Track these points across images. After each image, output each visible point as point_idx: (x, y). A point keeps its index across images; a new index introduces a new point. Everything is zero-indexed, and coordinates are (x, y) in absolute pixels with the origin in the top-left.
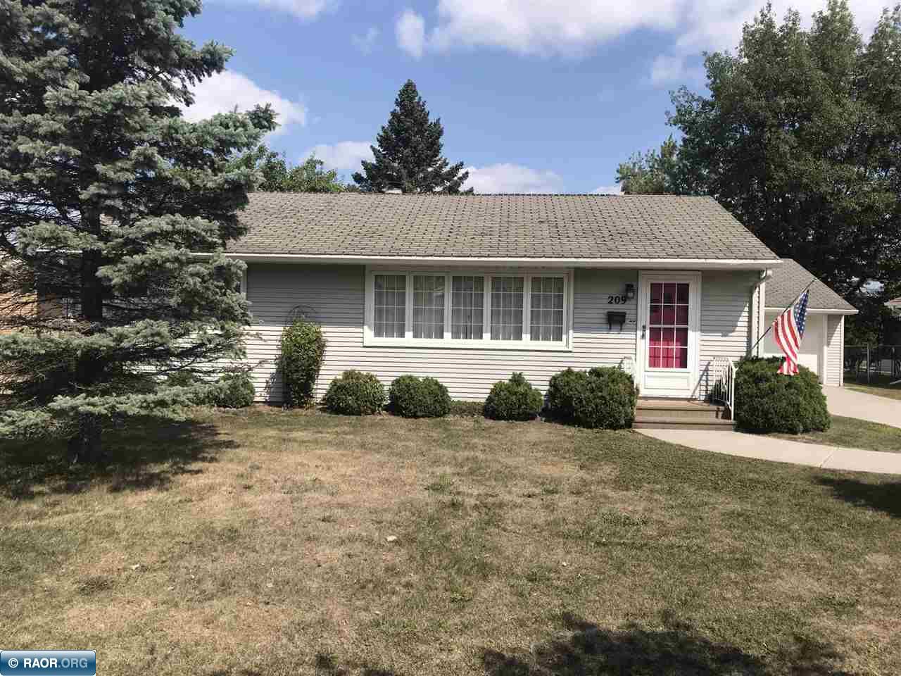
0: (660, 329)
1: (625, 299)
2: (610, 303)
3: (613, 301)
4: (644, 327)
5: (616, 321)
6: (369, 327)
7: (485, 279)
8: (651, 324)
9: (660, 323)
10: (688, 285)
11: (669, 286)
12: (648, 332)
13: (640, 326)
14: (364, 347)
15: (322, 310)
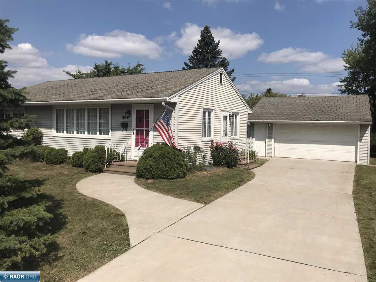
0: (139, 130)
1: (128, 117)
2: (123, 119)
3: (124, 118)
4: (134, 129)
5: (125, 127)
6: (55, 129)
7: (86, 109)
8: (136, 128)
9: (139, 128)
10: (148, 110)
11: (142, 111)
12: (135, 131)
13: (132, 129)
14: (53, 137)
15: (42, 123)
